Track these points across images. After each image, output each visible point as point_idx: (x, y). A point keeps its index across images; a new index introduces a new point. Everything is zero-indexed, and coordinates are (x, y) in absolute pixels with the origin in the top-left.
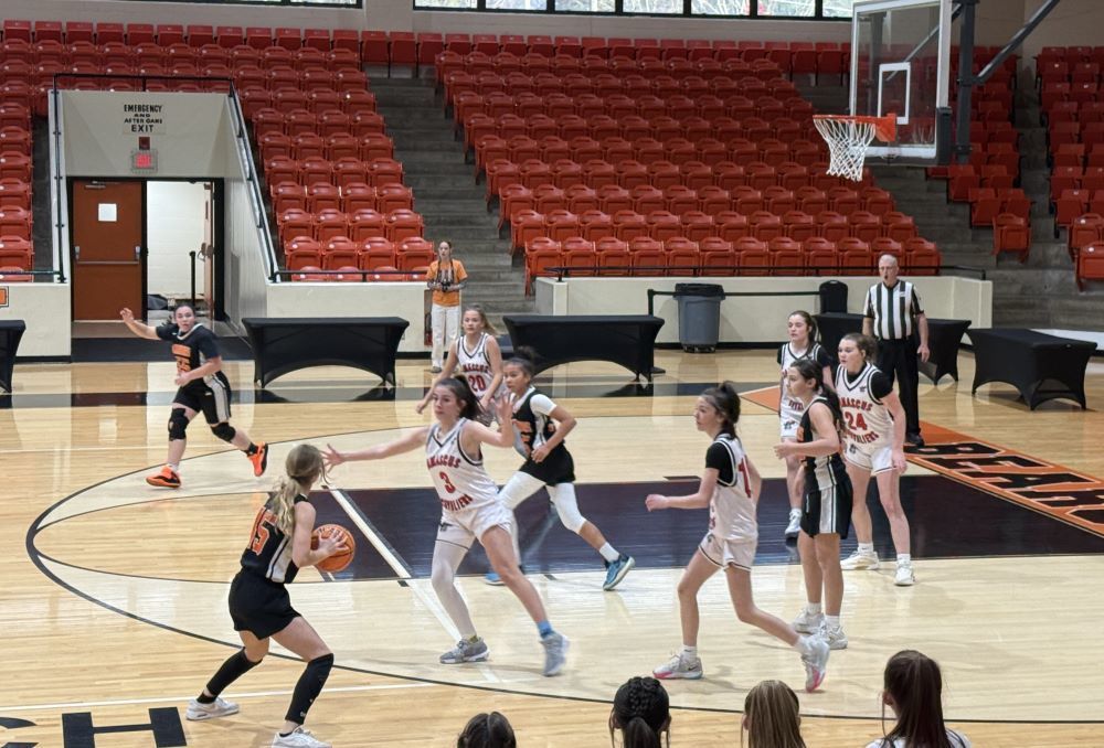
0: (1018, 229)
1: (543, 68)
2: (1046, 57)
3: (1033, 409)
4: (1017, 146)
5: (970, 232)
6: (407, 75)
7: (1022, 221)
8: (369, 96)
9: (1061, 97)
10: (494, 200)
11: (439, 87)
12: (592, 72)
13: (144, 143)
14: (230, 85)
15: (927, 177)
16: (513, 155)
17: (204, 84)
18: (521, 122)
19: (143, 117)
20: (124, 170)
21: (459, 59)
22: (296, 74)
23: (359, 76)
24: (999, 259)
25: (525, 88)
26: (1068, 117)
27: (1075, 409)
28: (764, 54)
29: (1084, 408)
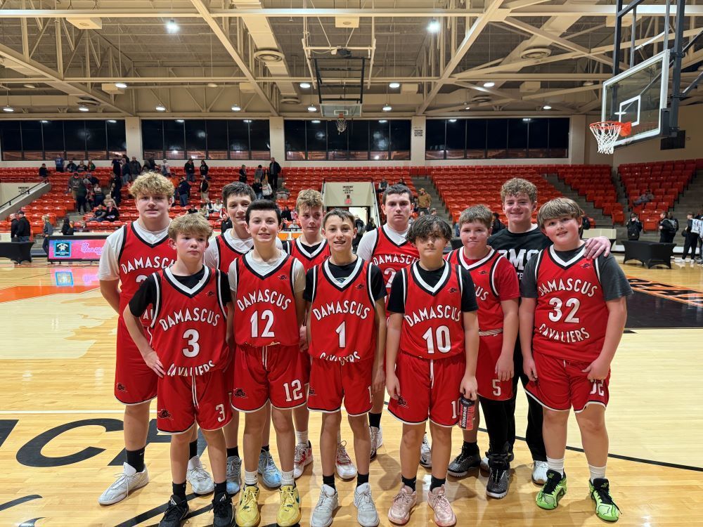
0: (621, 215)
1: (463, 174)
2: (621, 168)
3: (649, 268)
4: (615, 191)
5: (603, 217)
6: (423, 178)
7: (621, 212)
8: (412, 183)
9: (628, 177)
10: (447, 210)
11: (432, 180)
12: (478, 174)
13: (348, 197)
14: (372, 181)
15: (586, 201)
16: (454, 197)
17: (367, 180)
18: (456, 188)
19: (348, 189)
20: (343, 205)
21: (438, 172)
22: (391, 178)
23: (410, 177)
24: (614, 224)
25: (457, 179)
26: (631, 182)
27: (667, 268)
28: (531, 168)
29: (670, 268)
